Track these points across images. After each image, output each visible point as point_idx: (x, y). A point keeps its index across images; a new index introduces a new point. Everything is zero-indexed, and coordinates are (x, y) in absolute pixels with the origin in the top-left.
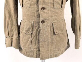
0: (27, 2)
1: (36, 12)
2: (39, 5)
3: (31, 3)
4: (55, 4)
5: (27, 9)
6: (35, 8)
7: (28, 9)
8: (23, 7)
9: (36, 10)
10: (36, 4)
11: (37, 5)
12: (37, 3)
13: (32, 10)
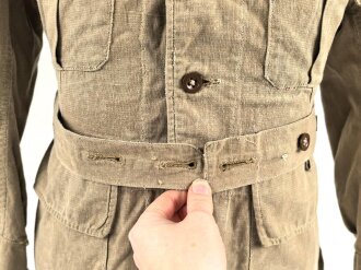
0: (89, 36)
1: (143, 104)
2: (167, 59)
3: (117, 40)
4: (275, 56)
5: (89, 77)
6: (141, 74)
7: (94, 80)
8: (59, 62)
9: (145, 88)
10: (148, 46)
11: (152, 54)
12: (152, 45)
13: (118, 89)
